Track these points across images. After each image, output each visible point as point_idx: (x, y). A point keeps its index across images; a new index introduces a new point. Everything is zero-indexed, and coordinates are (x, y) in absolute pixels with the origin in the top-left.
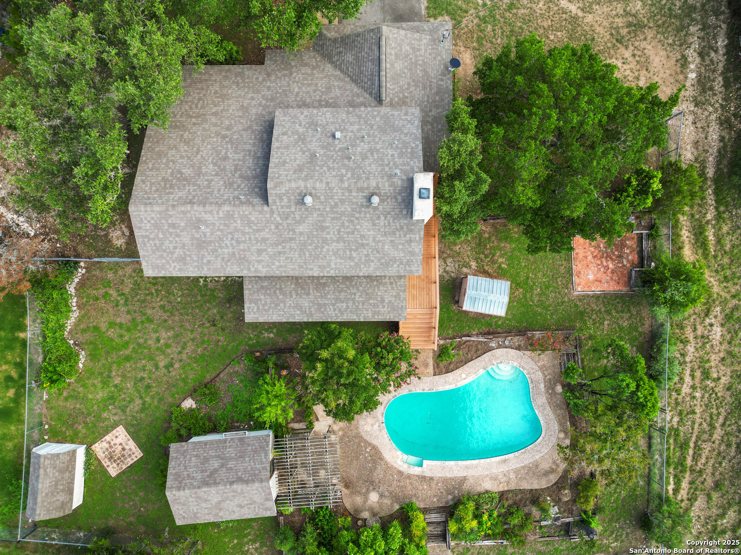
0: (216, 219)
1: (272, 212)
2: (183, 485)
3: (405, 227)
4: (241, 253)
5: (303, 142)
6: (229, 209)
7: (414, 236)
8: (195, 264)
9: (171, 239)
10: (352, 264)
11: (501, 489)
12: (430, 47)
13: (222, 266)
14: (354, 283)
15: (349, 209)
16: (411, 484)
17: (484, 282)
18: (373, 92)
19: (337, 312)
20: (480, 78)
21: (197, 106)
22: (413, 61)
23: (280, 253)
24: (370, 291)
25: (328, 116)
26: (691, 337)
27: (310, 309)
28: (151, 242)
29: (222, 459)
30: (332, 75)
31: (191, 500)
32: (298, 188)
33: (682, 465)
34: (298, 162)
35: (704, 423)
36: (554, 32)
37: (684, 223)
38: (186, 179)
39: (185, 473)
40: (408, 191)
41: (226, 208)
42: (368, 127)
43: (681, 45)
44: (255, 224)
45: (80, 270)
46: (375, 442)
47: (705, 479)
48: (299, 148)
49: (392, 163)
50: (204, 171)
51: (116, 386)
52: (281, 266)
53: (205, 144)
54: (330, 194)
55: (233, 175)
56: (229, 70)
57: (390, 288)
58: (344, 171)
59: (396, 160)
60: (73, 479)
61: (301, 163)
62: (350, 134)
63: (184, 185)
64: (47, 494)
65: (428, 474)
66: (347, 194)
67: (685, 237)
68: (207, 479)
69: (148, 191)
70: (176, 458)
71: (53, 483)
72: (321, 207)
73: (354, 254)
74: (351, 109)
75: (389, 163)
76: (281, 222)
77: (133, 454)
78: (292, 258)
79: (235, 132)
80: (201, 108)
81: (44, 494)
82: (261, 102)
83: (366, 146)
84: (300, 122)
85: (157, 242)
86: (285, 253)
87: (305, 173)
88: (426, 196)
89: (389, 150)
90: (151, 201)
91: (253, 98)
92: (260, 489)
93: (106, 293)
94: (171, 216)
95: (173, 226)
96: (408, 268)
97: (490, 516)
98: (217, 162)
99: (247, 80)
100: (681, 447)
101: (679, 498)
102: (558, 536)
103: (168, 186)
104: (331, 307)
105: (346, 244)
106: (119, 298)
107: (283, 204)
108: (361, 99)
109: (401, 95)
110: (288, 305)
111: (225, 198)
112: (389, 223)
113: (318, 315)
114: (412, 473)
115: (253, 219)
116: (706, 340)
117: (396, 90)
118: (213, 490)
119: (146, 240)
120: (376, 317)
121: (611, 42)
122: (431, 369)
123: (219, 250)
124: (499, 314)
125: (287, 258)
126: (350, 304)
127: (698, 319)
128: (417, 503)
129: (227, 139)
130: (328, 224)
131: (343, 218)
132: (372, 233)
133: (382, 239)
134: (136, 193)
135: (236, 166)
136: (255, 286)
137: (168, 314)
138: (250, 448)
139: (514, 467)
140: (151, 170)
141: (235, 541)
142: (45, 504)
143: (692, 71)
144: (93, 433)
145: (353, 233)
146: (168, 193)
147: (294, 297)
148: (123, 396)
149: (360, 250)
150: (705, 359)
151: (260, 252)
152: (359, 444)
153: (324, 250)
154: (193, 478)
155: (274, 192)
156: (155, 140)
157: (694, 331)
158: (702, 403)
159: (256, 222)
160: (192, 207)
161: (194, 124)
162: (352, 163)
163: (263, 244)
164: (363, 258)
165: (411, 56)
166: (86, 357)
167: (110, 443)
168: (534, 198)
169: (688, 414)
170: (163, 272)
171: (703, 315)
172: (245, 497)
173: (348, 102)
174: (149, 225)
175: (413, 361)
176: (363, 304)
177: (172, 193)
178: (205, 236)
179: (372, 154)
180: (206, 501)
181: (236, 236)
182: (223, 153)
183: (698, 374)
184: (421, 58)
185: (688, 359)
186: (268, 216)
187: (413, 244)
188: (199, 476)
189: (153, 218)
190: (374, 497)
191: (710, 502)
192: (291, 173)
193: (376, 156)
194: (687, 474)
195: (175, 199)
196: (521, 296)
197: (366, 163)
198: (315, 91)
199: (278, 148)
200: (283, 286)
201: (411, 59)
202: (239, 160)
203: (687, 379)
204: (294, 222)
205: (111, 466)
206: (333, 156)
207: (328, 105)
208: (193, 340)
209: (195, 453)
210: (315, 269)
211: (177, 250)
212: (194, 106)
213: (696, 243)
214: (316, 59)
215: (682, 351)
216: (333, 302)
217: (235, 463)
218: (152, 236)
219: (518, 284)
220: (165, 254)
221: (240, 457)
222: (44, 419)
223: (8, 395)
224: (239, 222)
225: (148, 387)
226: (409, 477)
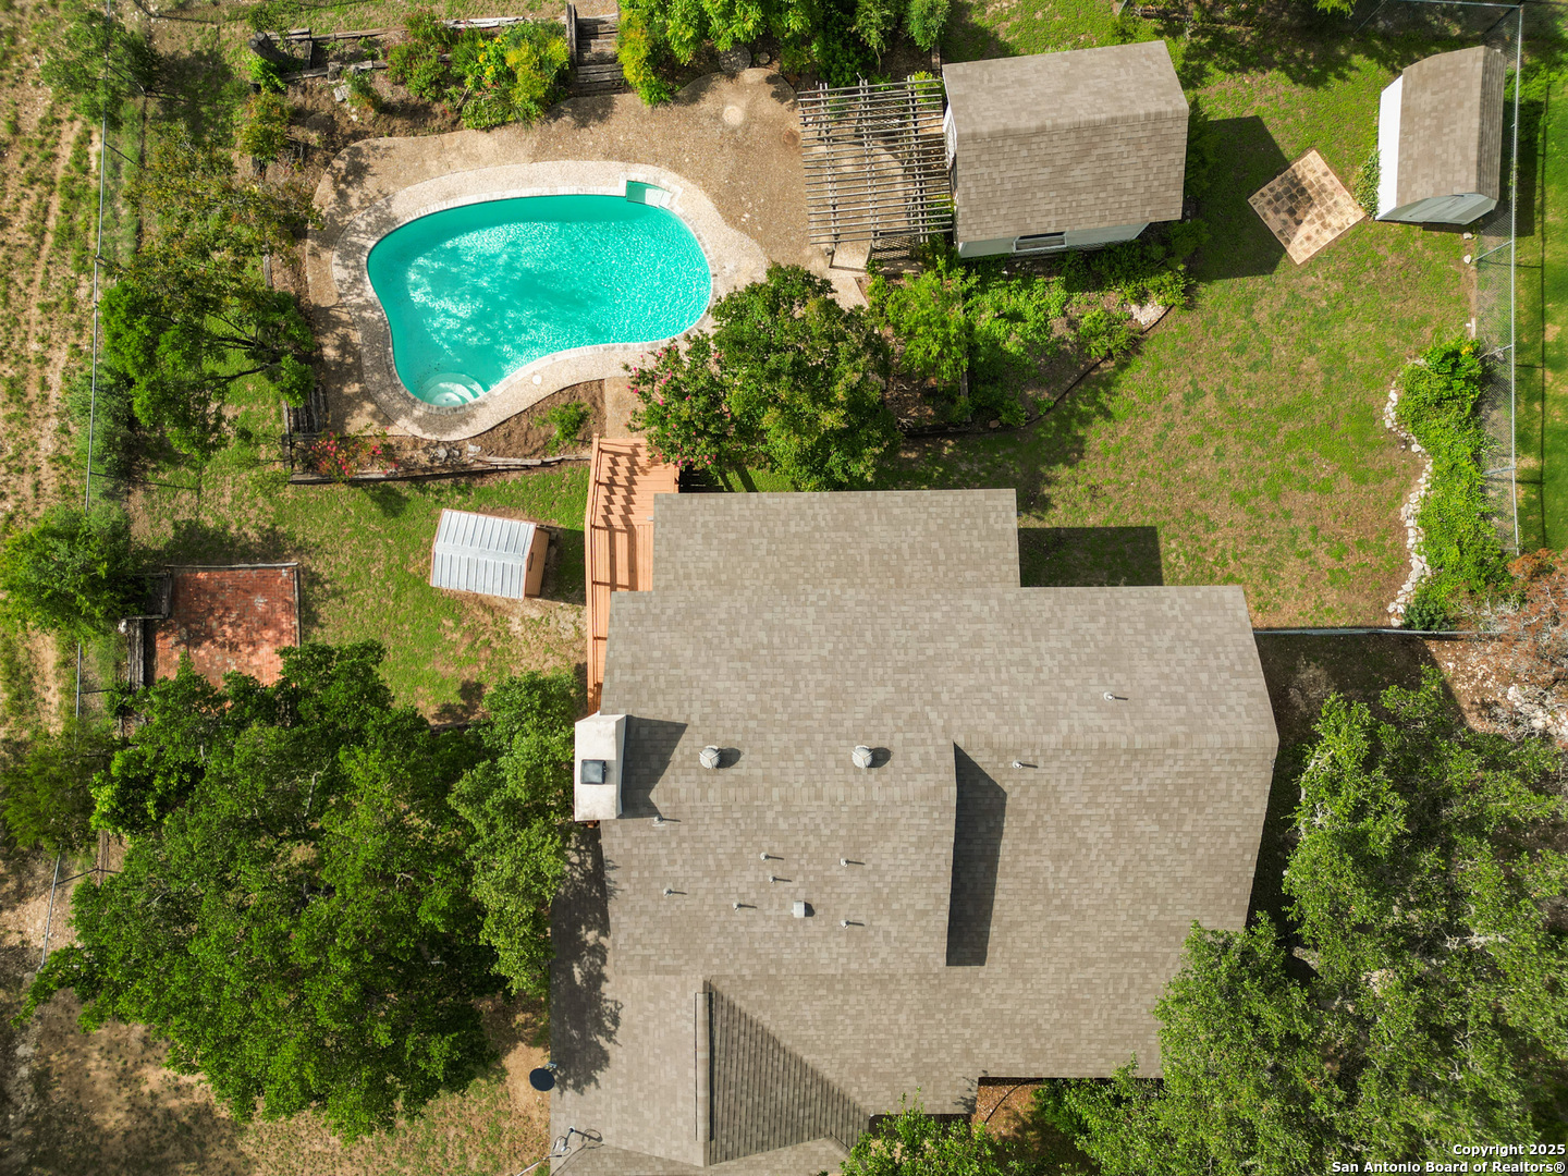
0: (1075, 716)
1: (946, 730)
2: (1150, 126)
3: (645, 698)
4: (1018, 639)
5: (880, 893)
6: (1045, 738)
7: (626, 678)
8: (1124, 614)
9: (1179, 669)
10: (768, 616)
11: (457, 135)
12: (598, 1116)
13: (1063, 610)
14: (772, 577)
15: (771, 737)
16: (652, 144)
17: (489, 584)
18: (725, 1012)
19: (810, 512)
20: (482, 1045)
21: (1131, 983)
22: (636, 1086)
23: (931, 640)
24: (734, 559)
25: (825, 954)
26: (46, 468)
27: (870, 520)
28: (1227, 663)
29: (1064, 186)
30: (821, 1053)
31: (1132, 94)
32: (886, 785)
33: (72, 197)
34: (889, 846)
35: (22, 285)
36: (329, 1150)
37: (54, 720)
38: (1149, 808)
39: (1145, 153)
40: (634, 778)
41: (1052, 740)
42: (731, 929)
43: (48, 1119)
44: (985, 702)
45: (1401, 609)
46: (732, 233)
47: (23, 165)
48: (888, 878)
49: (674, 845)
50: (1108, 828)
51: (1312, 351)
52: (928, 609)
53: (1107, 890)
54: (813, 771)
55: (1038, 817)
56: (1061, 1066)
57: (691, 566)
58: (783, 825)
59: (663, 852)
60: (1402, 141)
61: (881, 843)
62: (771, 913)
63: (1152, 793)
64: (1460, 105)
65: (615, 166)
66: (775, 772)
67: (54, 688)
68: (1097, 139)
69: (1235, 780)
70: (1167, 186)
71: (1446, 130)
72: (833, 742)
73: (763, 637)
74: (772, 971)
75: (679, 844)
76: (928, 708)
77: (1269, 202)
78: (904, 628)
79: (1040, 919)
80: (1121, 976)
81: (1467, 104)
82: (983, 990)
83: (734, 884)
84: (887, 943)
85: (1213, 663)
86: (920, 640)
87: (871, 820)
88: (590, 766)
89: (681, 874)
90: (1227, 757)
91: (1003, 998)
92: (978, 119)
93: (1340, 558)
94: (1181, 721)
95: (1176, 700)
96: (642, 606)
97: (479, 79)
98: (1079, 849)
99: (1018, 1041)
100: (72, 233)
101: (78, 125)
102: (336, 39)
103: (1190, 792)
104: (823, 524)
105: (779, 659)
106: (1311, 546)
107: (922, 750)
108: (752, 996)
109: (662, 1004)
110: (919, 528)
111: (1055, 764)
112: (680, 707)
113: (853, 506)
114: (651, 167)
115: (991, 715)
116: (13, 463)
117: (674, 1017)
118: (1083, 115)
119: (1238, 668)
120: (722, 502)
121: (202, 1126)
122: (610, 393)
123: (1068, 644)
124: (456, 514)
125: (915, 627)
126: (779, 530)
127: (30, 509)
128: (639, 103)
129: (1056, 902)
130: (821, 703)
131: (785, 717)
132: (720, 685)
133: (699, 671)
134: (1263, 775)
135: (1032, 840)
136: (993, 568)
137: (1196, 511)
138: (1003, 212)
139: (429, 184)
140: (1231, 829)
141: (1039, 16)
142: (1463, 84)
143: (25, 1060)
144: (1362, 249)
145: (764, 684)
146: (1188, 774)
147: (905, 546)
148: (1295, 328)
149: (750, 646)
150: (17, 423)
151: (977, 641)
152: (766, 229)
153: (830, 646)
154: (1128, 142)
155: (941, 777)
156: (1224, 901)
157: (39, 482)
158: (25, 327)
159: (984, 709)
160: (1131, 741)
161: (1134, 939)
162: (765, 845)
163: (968, 658)
164: (742, 628)
165: (641, 1095)
166: (1382, 414)
167: (1323, 224)
168: (352, 763)
169: (57, 305)
170: (1198, 595)
171: (19, 519)
172: (1012, 103)
173: (782, 990)
174: (1232, 702)
175: (642, 408)
176: (750, 530)
177: (1179, 774)
178: (1101, 676)
179: (719, 866)
180: (1098, 93)
181: (1031, 676)
182: (1065, 869)
183: (33, 391)
184: (620, 1091)
185: (54, 422)
186: (956, 723)
187: (628, 660)
188: (1115, 146)
189: (1222, 716)
190: (734, 114)
191: (13, 118)
192: (903, 821)
193: (711, 862)
194: (60, 175)
195: (1171, 762)
196: (412, 556)
197: (732, 844)
198: (860, 1014)
199: (935, 879)
200: (930, 569)
201: (640, 1089)
202: (1026, 853)
203: (55, 379)
204: (898, 709)
205: (1319, 174)
206: (809, 861)
207: (828, 983)
208: (1142, 455)
209: (1125, 198)
210: (851, 604)
211: (1166, 643)
212: (1139, 981)
213: (30, 676)
214: (861, 1092)
215: (65, 438)
216: (817, 535)
217: (1034, 178)
218: (1225, 675)
219: (419, 583)
220: (1195, 634)
221: (1025, 191)
222: (1473, 275)
223: (1558, 329)
224: (1023, 709)
225: (1239, 350)
226: (656, 160)
